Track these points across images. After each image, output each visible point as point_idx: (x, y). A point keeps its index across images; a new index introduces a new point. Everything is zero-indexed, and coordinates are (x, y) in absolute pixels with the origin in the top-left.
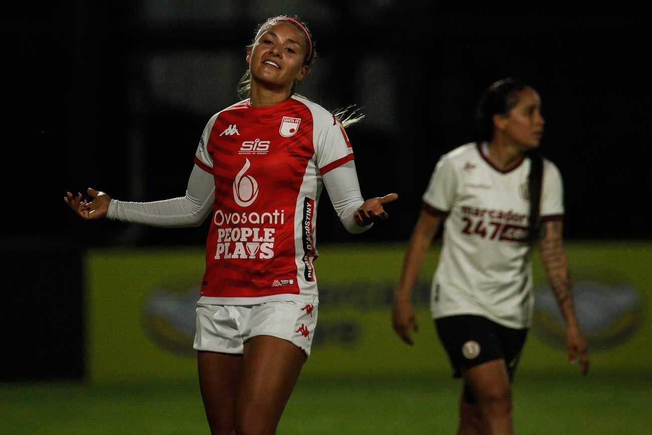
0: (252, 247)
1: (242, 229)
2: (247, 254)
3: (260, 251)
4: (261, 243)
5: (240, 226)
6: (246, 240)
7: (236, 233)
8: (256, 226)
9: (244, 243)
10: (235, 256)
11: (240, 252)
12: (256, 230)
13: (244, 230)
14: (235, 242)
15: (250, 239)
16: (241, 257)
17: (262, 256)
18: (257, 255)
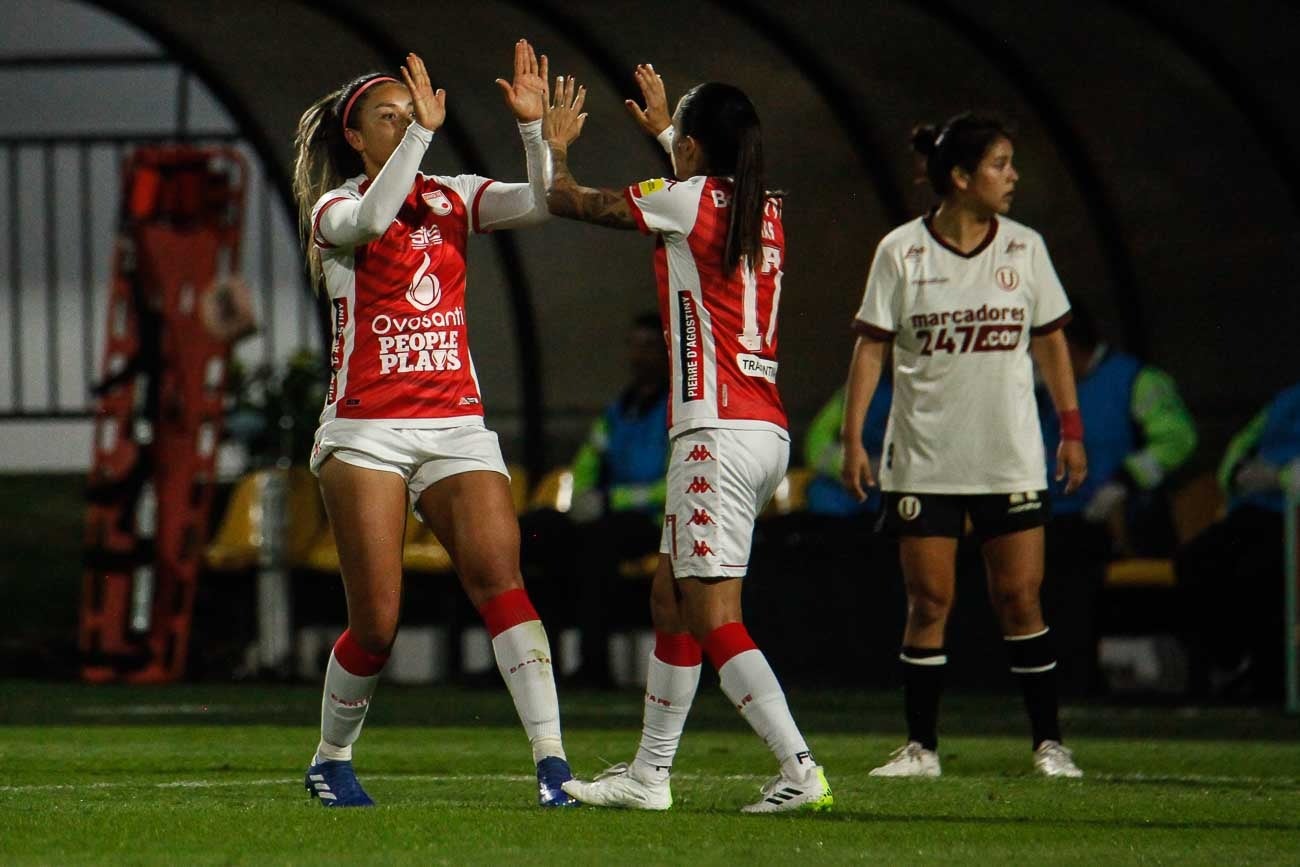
0: (439, 355)
1: (426, 334)
2: (433, 364)
3: (447, 361)
4: (448, 350)
5: (422, 330)
6: (432, 348)
7: (417, 339)
8: (441, 329)
9: (430, 352)
10: (419, 368)
11: (424, 364)
12: (443, 335)
13: (428, 335)
14: (418, 352)
15: (436, 346)
16: (426, 369)
17: (449, 367)
18: (445, 366)
